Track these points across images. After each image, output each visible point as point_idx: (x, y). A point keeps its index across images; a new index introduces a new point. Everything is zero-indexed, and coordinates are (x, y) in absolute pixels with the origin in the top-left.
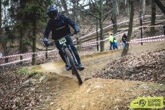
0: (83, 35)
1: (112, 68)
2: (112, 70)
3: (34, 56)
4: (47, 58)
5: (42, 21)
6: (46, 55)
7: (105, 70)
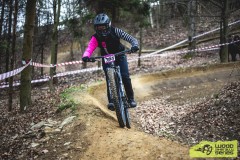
0: (201, 32)
1: (230, 96)
2: (229, 100)
4: (139, 65)
5: (125, 10)
6: (139, 61)
7: (217, 97)
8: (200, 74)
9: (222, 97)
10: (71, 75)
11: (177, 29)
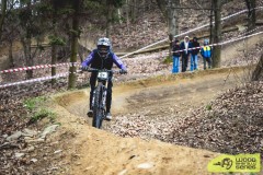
0: (185, 29)
1: (226, 106)
2: (225, 110)
3: (72, 69)
7: (210, 109)
8: (187, 82)
9: (216, 108)
10: (15, 87)
11: (154, 25)
